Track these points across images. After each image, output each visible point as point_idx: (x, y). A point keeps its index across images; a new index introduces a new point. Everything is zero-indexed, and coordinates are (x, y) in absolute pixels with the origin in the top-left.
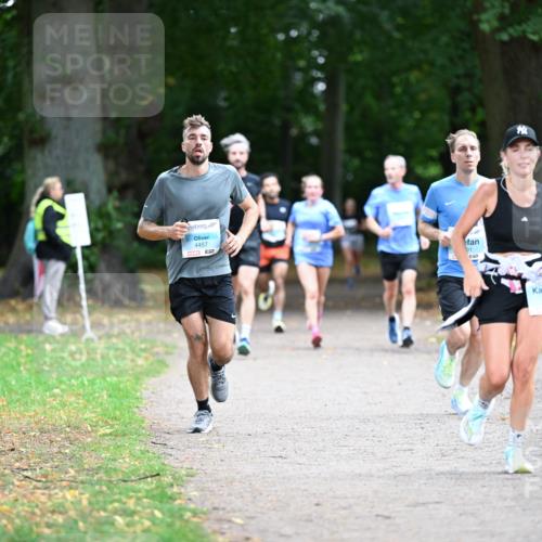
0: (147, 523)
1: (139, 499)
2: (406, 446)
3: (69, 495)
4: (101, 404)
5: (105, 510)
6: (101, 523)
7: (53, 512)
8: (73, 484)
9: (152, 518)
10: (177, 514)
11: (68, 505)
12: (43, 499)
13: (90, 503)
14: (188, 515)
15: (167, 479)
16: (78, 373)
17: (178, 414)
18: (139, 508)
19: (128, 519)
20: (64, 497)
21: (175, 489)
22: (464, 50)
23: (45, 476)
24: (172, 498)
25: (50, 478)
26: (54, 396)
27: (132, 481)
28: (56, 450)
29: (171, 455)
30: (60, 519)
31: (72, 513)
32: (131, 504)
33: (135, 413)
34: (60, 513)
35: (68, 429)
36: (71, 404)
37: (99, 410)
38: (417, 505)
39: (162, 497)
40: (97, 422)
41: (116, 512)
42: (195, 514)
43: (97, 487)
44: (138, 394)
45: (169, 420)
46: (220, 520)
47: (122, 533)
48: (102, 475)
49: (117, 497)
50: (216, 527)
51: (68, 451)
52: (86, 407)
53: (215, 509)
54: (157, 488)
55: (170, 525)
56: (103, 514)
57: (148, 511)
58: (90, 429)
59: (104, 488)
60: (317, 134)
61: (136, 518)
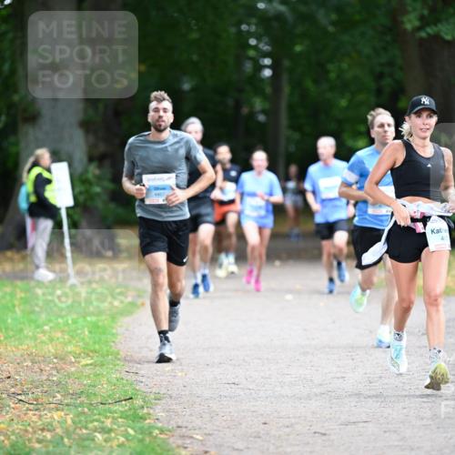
0: (122, 439)
1: (113, 418)
2: (339, 375)
3: (56, 415)
4: (83, 339)
5: (86, 428)
7: (43, 430)
8: (59, 406)
9: (126, 435)
10: (147, 432)
11: (55, 424)
12: (34, 418)
13: (74, 422)
14: (156, 432)
15: (138, 402)
16: (64, 313)
17: (147, 347)
18: (115, 427)
19: (106, 436)
20: (52, 417)
21: (145, 411)
23: (36, 400)
24: (143, 418)
25: (40, 401)
26: (44, 332)
27: (109, 404)
28: (45, 378)
29: (142, 382)
30: (49, 436)
31: (59, 431)
32: (108, 423)
33: (111, 347)
34: (48, 430)
35: (55, 360)
36: (58, 339)
37: (81, 344)
38: (348, 424)
39: (135, 417)
40: (80, 354)
41: (95, 430)
42: (162, 431)
43: (80, 409)
44: (114, 331)
45: (140, 352)
46: (183, 437)
47: (101, 448)
48: (83, 399)
49: (96, 417)
50: (180, 442)
51: (55, 379)
52: (70, 342)
53: (179, 427)
54: (130, 409)
55: (141, 441)
56: (84, 431)
57: (123, 429)
58: (73, 360)
59: (86, 410)
60: (264, 112)
61: (113, 435)
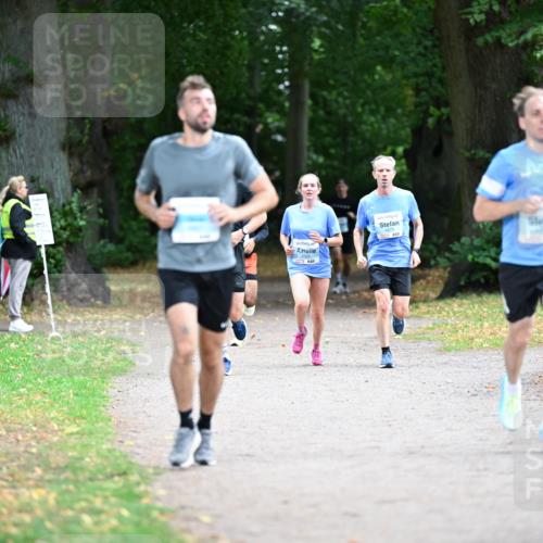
0: (114, 522)
1: (106, 498)
2: (373, 444)
3: (36, 494)
4: (68, 403)
5: (72, 508)
6: (67, 521)
7: (20, 511)
8: (40, 483)
9: (120, 518)
10: (145, 513)
11: (35, 504)
12: (10, 498)
13: (58, 502)
14: (155, 514)
15: (134, 478)
16: (45, 372)
17: (144, 412)
18: (106, 508)
19: (96, 518)
20: (31, 497)
21: (142, 488)
22: (426, 48)
23: (12, 475)
24: (139, 497)
25: (17, 477)
26: (21, 395)
27: (99, 480)
28: (22, 449)
29: (138, 454)
30: (27, 518)
31: (39, 513)
32: (98, 503)
33: (101, 412)
34: (27, 512)
35: (34, 429)
36: (37, 403)
37: (65, 409)
38: (383, 502)
39: (129, 496)
40: (63, 421)
41: (83, 511)
42: (162, 512)
43: (64, 487)
44: (105, 393)
45: (135, 419)
46: (187, 519)
47: (88, 532)
48: (68, 474)
49: (84, 496)
50: (183, 525)
51: (34, 450)
52: (52, 406)
53: (183, 507)
54: (124, 486)
55: (138, 524)
56: (70, 513)
57: (115, 510)
58: (56, 427)
59: (71, 487)
60: (279, 131)
61: (103, 517)
